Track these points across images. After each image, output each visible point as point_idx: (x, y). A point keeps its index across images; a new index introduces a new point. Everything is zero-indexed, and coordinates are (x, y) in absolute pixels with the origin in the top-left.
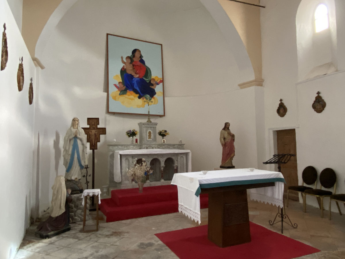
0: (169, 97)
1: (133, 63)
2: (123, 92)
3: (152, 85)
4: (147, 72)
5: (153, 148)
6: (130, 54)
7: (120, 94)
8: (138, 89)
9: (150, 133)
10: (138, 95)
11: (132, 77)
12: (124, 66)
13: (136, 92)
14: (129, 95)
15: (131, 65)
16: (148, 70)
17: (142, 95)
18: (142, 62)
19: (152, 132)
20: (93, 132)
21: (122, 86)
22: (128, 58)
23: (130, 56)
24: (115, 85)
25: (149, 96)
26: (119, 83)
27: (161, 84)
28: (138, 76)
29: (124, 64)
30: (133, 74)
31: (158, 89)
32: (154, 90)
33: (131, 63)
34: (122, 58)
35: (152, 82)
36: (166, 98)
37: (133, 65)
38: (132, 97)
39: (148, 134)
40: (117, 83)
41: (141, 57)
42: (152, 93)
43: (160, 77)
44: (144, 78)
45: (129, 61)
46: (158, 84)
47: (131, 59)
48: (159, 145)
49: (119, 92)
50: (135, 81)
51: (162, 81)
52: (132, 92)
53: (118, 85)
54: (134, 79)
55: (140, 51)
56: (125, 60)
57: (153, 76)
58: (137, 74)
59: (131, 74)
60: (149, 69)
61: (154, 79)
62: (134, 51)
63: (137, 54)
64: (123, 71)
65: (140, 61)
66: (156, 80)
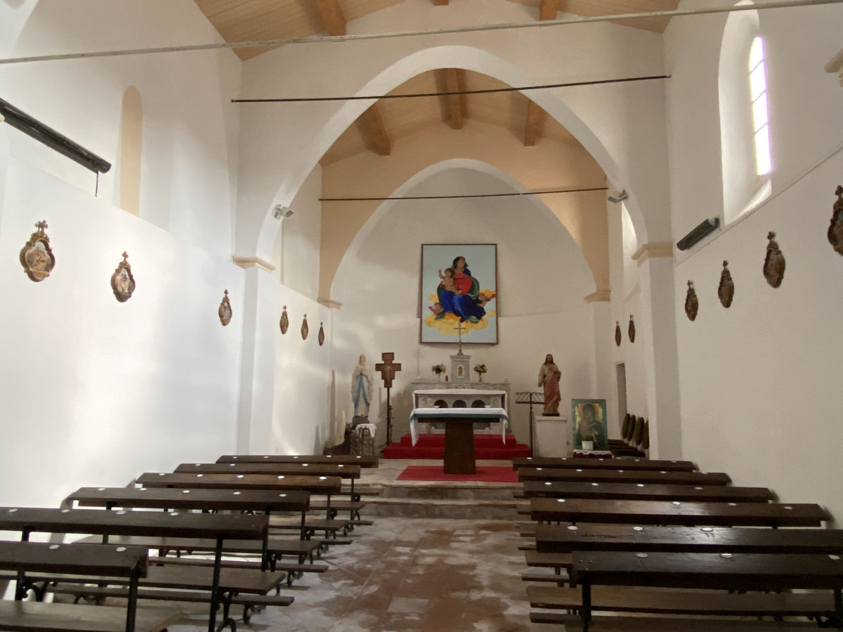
0: (504, 316)
1: (455, 276)
2: (440, 316)
3: (481, 302)
4: (474, 284)
5: (464, 388)
6: (450, 265)
7: (436, 319)
8: (460, 309)
9: (460, 368)
10: (460, 318)
11: (451, 294)
12: (442, 282)
13: (457, 313)
14: (448, 319)
15: (452, 279)
16: (475, 283)
17: (465, 317)
18: (467, 272)
19: (463, 367)
20: (389, 368)
21: (439, 307)
22: (449, 270)
23: (450, 267)
24: (430, 308)
25: (474, 317)
26: (436, 304)
27: (494, 300)
28: (460, 292)
29: (442, 280)
30: (453, 290)
31: (489, 307)
32: (483, 309)
33: (452, 276)
34: (440, 271)
35: (480, 298)
36: (500, 319)
37: (455, 279)
38: (452, 321)
39: (458, 370)
40: (432, 305)
41: (466, 265)
42: (480, 313)
43: (493, 289)
44: (469, 294)
45: (450, 274)
46: (488, 300)
47: (451, 271)
48: (473, 384)
49: (435, 316)
50: (456, 301)
51: (495, 296)
52: (452, 315)
53: (434, 308)
54: (454, 297)
55: (464, 259)
56: (443, 274)
57: (482, 289)
58: (458, 289)
59: (451, 292)
60: (476, 280)
61: (483, 294)
62: (457, 260)
63: (460, 264)
64: (441, 289)
65: (464, 272)
66: (486, 295)
